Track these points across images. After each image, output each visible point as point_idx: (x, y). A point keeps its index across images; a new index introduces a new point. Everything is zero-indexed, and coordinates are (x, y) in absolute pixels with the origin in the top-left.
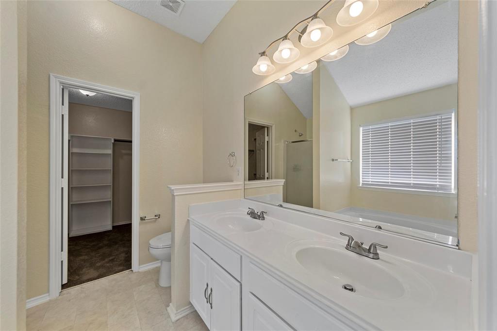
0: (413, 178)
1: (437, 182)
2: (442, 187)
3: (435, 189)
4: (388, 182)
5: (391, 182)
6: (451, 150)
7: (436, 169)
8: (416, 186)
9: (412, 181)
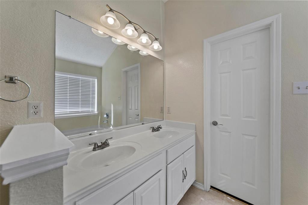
0: (81, 108)
1: (90, 110)
2: (92, 111)
3: (90, 112)
4: (67, 112)
5: (69, 112)
6: (95, 95)
7: (90, 103)
8: (82, 112)
9: (80, 110)
